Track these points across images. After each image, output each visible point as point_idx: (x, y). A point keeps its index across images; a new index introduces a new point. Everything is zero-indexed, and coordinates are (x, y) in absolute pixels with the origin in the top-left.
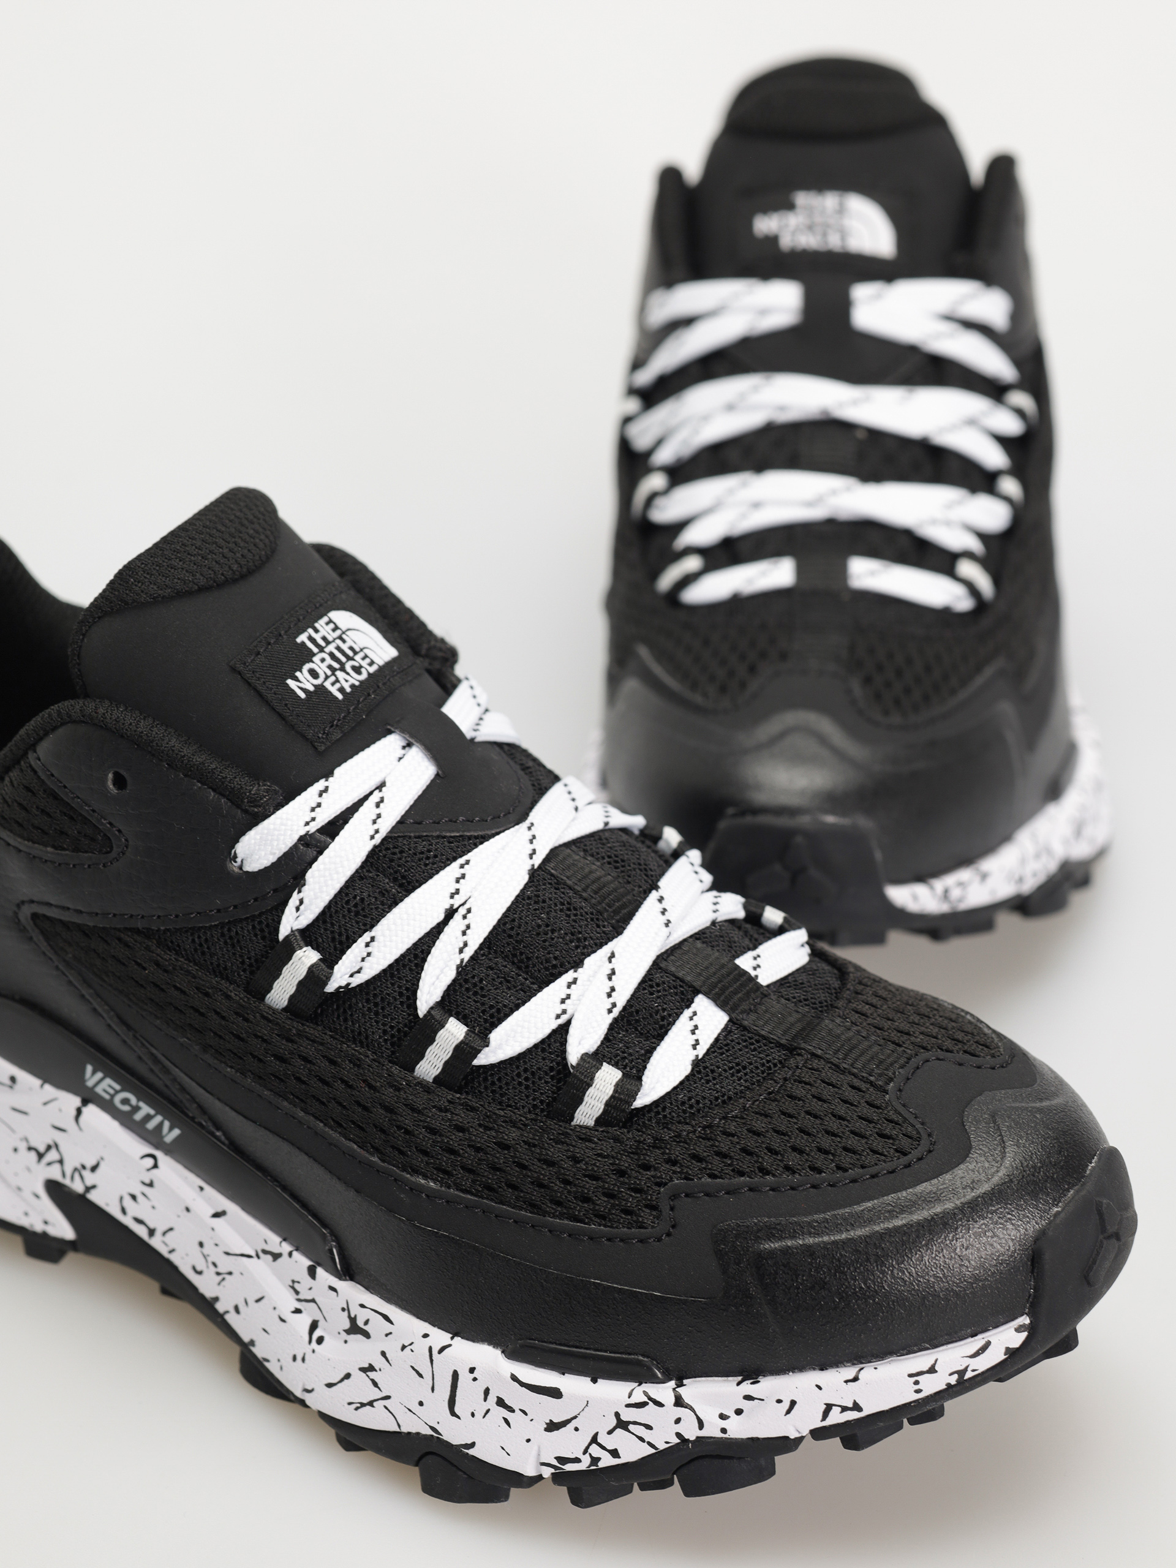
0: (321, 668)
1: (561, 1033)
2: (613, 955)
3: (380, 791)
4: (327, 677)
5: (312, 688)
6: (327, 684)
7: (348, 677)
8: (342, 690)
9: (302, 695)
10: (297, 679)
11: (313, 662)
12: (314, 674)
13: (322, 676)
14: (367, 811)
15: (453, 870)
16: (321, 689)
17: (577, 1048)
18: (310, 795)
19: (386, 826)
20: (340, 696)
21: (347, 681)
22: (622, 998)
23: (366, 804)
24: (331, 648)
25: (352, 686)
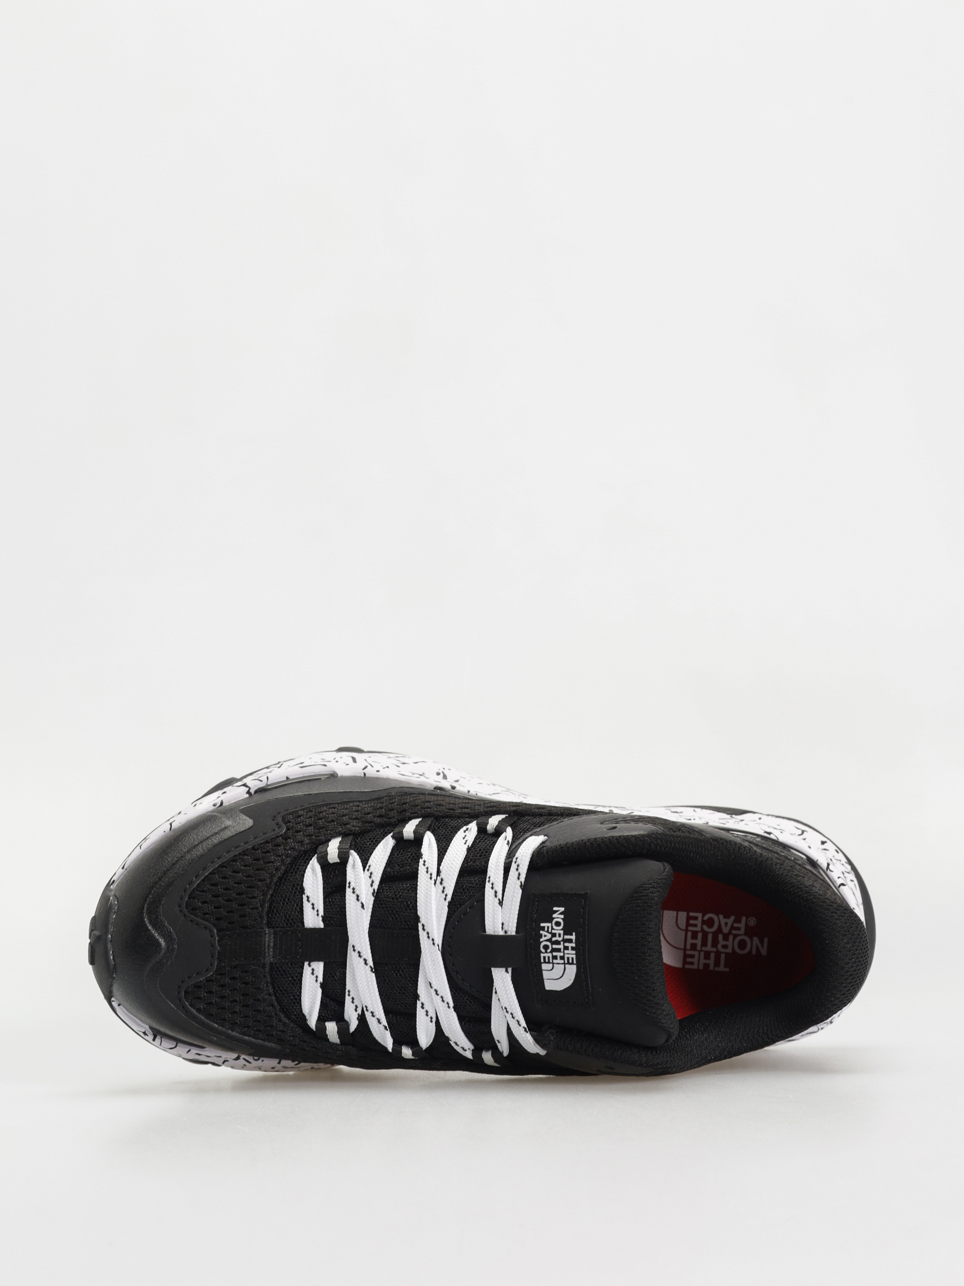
0: (558, 930)
1: (365, 862)
2: (363, 906)
3: (499, 900)
4: (552, 929)
5: (554, 916)
6: (549, 925)
7: (546, 938)
8: (543, 929)
9: (555, 909)
10: (561, 914)
11: (562, 929)
12: (558, 924)
13: (555, 927)
14: (499, 888)
15: (450, 891)
16: (550, 920)
17: (354, 858)
18: (524, 870)
19: (488, 886)
20: (542, 925)
21: (545, 936)
22: (349, 891)
23: (501, 888)
24: (561, 947)
25: (541, 936)
